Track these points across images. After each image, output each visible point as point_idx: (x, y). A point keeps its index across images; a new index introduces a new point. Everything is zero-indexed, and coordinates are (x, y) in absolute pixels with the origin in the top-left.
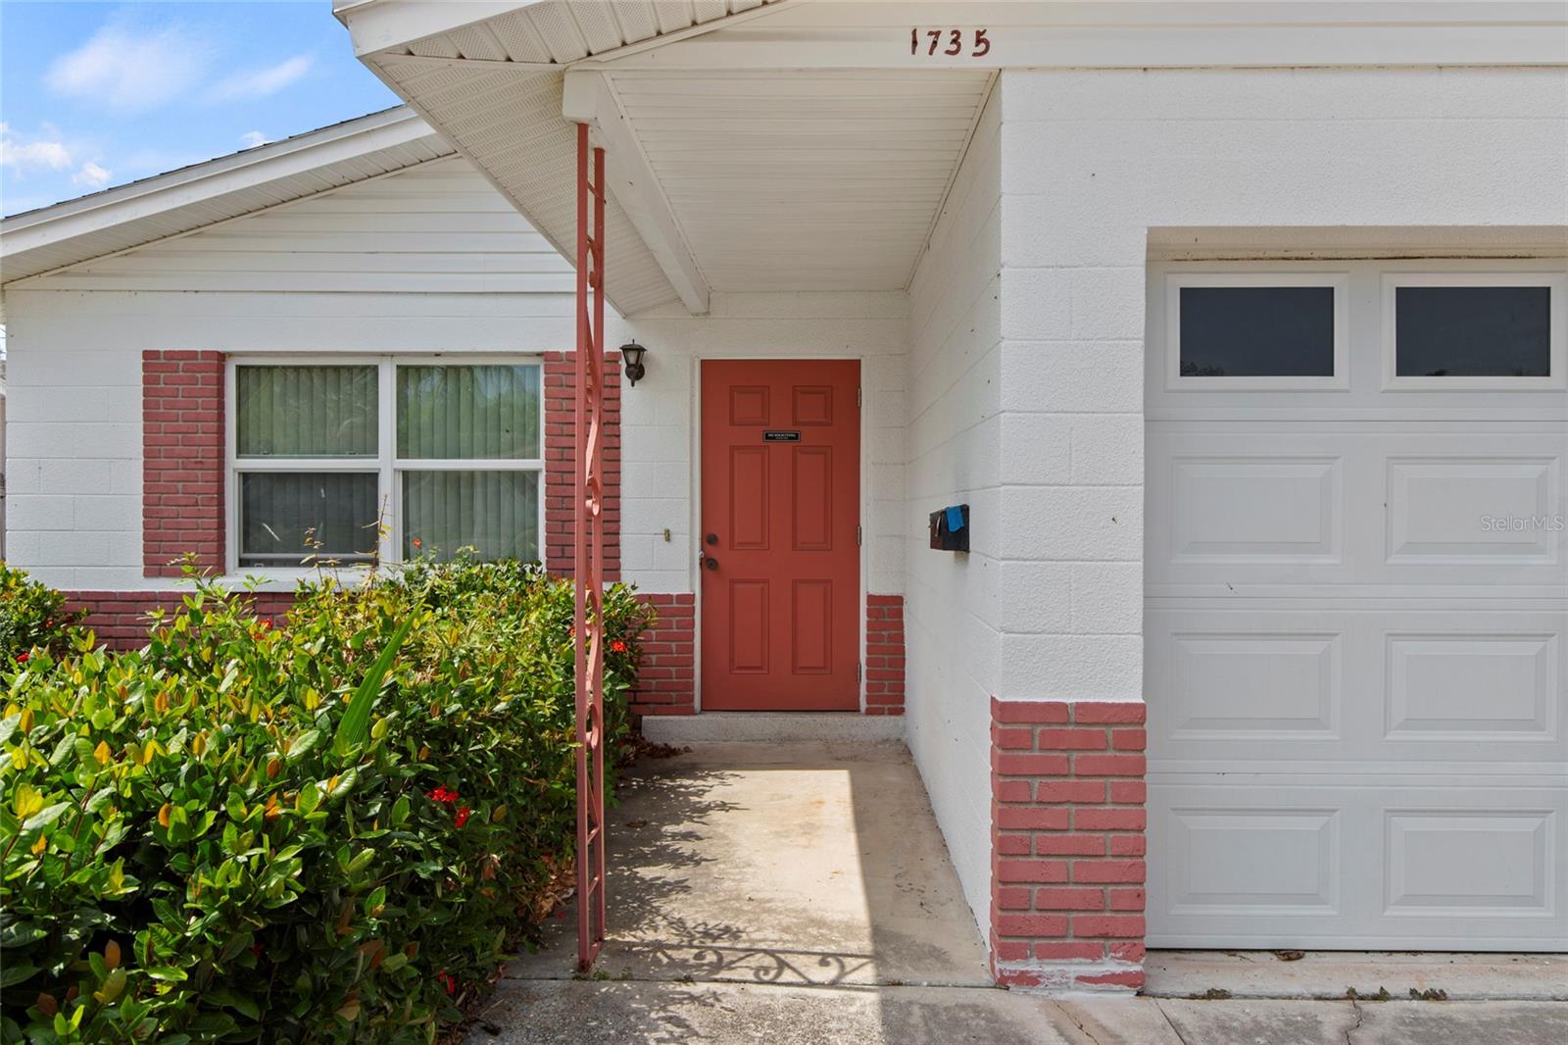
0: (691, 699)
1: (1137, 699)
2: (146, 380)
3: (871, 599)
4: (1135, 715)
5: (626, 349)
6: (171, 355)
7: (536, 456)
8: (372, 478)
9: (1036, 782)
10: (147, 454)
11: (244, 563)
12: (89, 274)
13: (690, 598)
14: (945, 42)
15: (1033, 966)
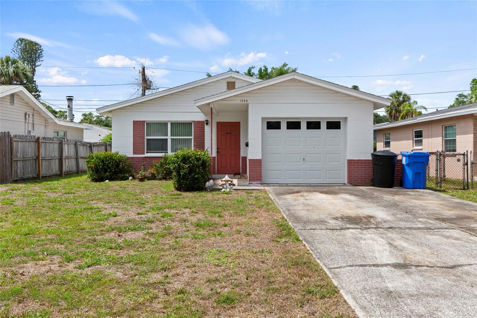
0: (215, 172)
1: (261, 159)
2: (133, 125)
3: (242, 157)
4: (261, 160)
5: (206, 121)
6: (137, 121)
7: (191, 136)
8: (167, 140)
9: (252, 166)
10: (133, 136)
11: (147, 152)
12: (125, 109)
13: (215, 157)
14: (244, 101)
15: (252, 182)
